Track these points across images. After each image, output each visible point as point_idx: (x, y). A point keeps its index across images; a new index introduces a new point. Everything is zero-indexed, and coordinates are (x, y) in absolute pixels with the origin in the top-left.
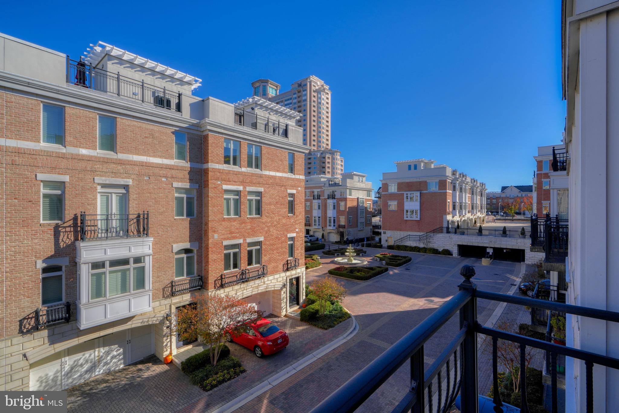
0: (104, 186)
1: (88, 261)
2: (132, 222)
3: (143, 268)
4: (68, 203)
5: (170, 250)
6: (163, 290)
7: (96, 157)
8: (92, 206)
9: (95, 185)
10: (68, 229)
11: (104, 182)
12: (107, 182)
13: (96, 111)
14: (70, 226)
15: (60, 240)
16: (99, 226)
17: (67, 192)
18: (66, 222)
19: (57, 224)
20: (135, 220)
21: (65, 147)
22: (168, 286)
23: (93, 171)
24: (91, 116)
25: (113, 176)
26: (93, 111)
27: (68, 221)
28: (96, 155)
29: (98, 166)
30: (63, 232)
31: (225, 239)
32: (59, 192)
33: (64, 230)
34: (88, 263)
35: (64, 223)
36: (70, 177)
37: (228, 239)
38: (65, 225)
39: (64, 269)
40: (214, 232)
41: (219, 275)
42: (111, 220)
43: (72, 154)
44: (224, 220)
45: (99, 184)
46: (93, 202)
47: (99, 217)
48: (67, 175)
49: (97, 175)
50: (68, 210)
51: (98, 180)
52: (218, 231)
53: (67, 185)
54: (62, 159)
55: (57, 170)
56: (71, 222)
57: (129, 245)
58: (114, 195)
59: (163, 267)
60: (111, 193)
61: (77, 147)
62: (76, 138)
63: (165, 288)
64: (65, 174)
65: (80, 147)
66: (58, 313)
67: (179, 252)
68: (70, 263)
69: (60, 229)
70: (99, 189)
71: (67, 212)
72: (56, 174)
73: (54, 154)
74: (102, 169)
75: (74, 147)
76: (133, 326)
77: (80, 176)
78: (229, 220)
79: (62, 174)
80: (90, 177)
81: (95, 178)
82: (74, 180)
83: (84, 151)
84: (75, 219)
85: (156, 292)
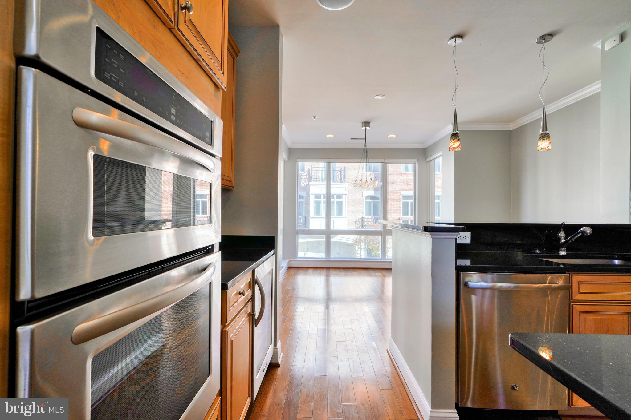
1: (313, 193)
2: (337, 174)
3: (342, 202)
5: (361, 195)
6: (356, 222)
10: (305, 177)
15: (302, 182)
20: (339, 173)
22: (359, 220)
31: (403, 190)
34: (313, 194)
37: (405, 190)
40: (393, 183)
41: (398, 218)
44: (402, 174)
52: (396, 183)
57: (334, 187)
59: (356, 206)
63: (357, 221)
66: (301, 220)
67: (368, 197)
68: (307, 195)
71: (305, 167)
76: (338, 240)
78: (406, 174)
84: (309, 171)
85: (352, 222)
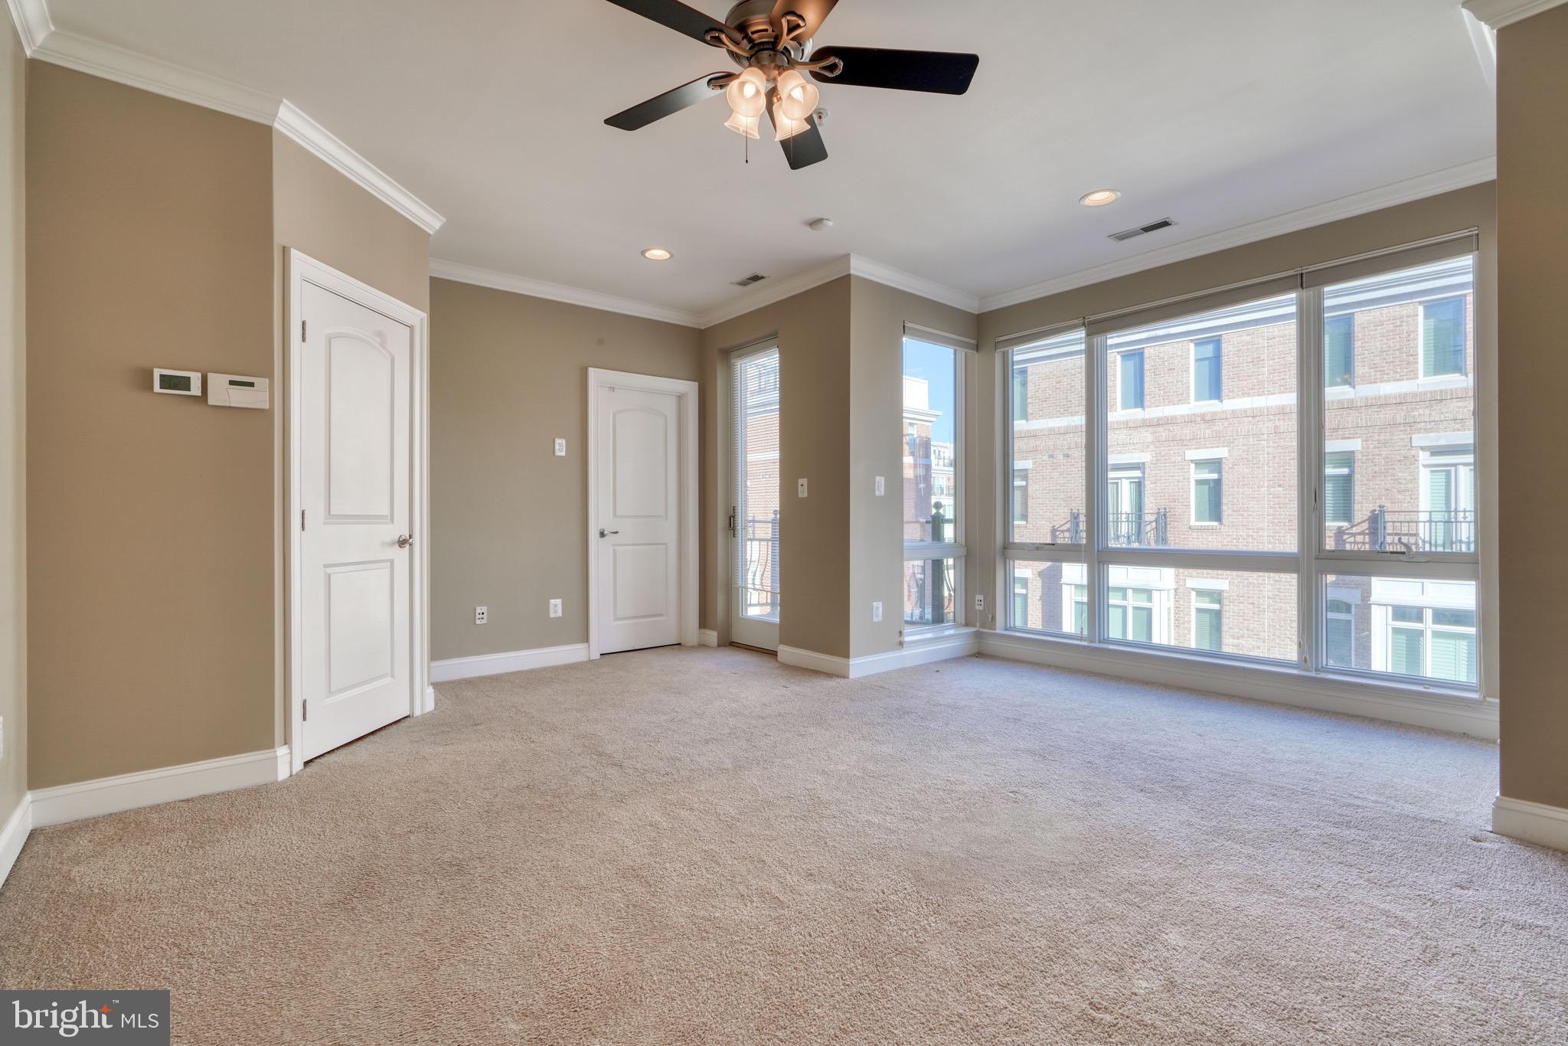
0: (1436, 451)
4: (1358, 489)
7: (1415, 395)
8: (1407, 494)
9: (1413, 452)
11: (1435, 444)
12: (1442, 442)
13: (1414, 301)
14: (1362, 533)
16: (1421, 535)
17: (1357, 470)
18: (1356, 525)
19: (1339, 528)
21: (1354, 387)
23: (1410, 425)
24: (1404, 313)
25: (1457, 426)
26: (1410, 301)
27: (1359, 524)
28: (1415, 389)
29: (1421, 412)
30: (1351, 543)
32: (1345, 471)
33: (1352, 539)
35: (1352, 527)
36: (1362, 441)
38: (1354, 530)
39: (1353, 610)
42: (1456, 522)
43: (1367, 399)
45: (1422, 448)
46: (1410, 486)
47: (1424, 517)
48: (1358, 437)
49: (1419, 431)
50: (1359, 503)
51: (1419, 440)
53: (1358, 456)
54: (1348, 411)
55: (1340, 432)
56: (1366, 525)
58: (1461, 469)
60: (1455, 465)
61: (1375, 382)
62: (1374, 367)
64: (1354, 438)
65: (1381, 382)
69: (1345, 537)
70: (1424, 457)
72: (1338, 439)
73: (1335, 404)
74: (1430, 415)
75: (1370, 383)
77: (1382, 438)
79: (1349, 438)
80: (1402, 437)
81: (1413, 436)
82: (1371, 446)
83: (1389, 389)
